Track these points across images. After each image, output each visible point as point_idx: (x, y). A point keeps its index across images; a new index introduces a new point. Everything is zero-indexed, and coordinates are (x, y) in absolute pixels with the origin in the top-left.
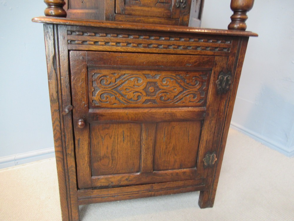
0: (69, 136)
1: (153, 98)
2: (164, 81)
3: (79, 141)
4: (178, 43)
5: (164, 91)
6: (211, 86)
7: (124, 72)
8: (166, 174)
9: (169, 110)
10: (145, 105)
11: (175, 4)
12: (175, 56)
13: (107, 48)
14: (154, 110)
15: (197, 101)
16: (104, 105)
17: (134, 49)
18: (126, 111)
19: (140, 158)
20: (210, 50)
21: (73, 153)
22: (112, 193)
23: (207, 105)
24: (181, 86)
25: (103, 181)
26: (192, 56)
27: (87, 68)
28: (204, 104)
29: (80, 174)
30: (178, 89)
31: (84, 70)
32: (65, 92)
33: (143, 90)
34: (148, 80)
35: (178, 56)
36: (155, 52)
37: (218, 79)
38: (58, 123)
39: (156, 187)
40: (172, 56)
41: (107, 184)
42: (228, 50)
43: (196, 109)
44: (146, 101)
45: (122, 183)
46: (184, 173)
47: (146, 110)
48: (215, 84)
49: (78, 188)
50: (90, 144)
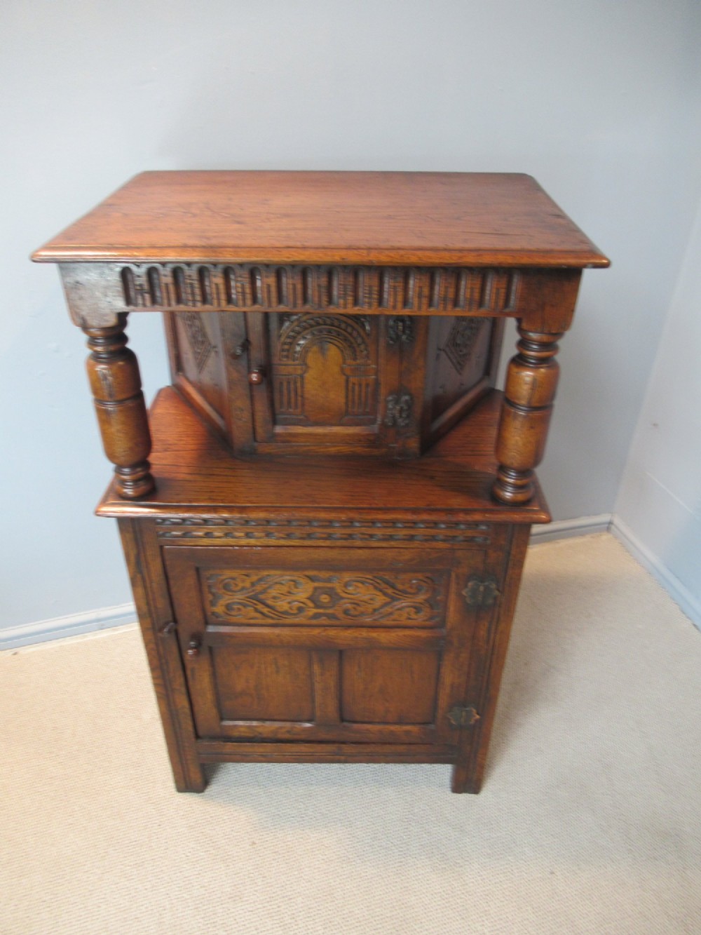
0: (174, 664)
1: (330, 611)
2: (350, 586)
3: (193, 670)
4: (370, 531)
5: (352, 601)
6: (452, 597)
7: (266, 573)
8: (368, 730)
9: (364, 633)
10: (314, 622)
11: (383, 421)
12: (367, 551)
13: (230, 541)
14: (332, 632)
15: (425, 618)
16: (234, 619)
17: (282, 542)
18: (277, 631)
19: (313, 701)
20: (444, 541)
21: (183, 690)
22: (261, 750)
23: (449, 625)
24: (385, 594)
25: (242, 729)
26: (402, 550)
27: (197, 570)
28: (442, 624)
29: (200, 718)
30: (380, 599)
31: (192, 573)
32: (162, 603)
33: (308, 598)
34: (316, 584)
35: (372, 551)
36: (323, 544)
37: (466, 586)
38: (152, 646)
39: (347, 749)
40: (360, 551)
41: (251, 735)
42: (486, 539)
43: (423, 634)
44: (316, 616)
45: (280, 736)
46: (408, 732)
47: (316, 632)
48: (459, 595)
49: (197, 736)
50: (214, 675)
